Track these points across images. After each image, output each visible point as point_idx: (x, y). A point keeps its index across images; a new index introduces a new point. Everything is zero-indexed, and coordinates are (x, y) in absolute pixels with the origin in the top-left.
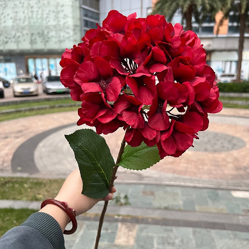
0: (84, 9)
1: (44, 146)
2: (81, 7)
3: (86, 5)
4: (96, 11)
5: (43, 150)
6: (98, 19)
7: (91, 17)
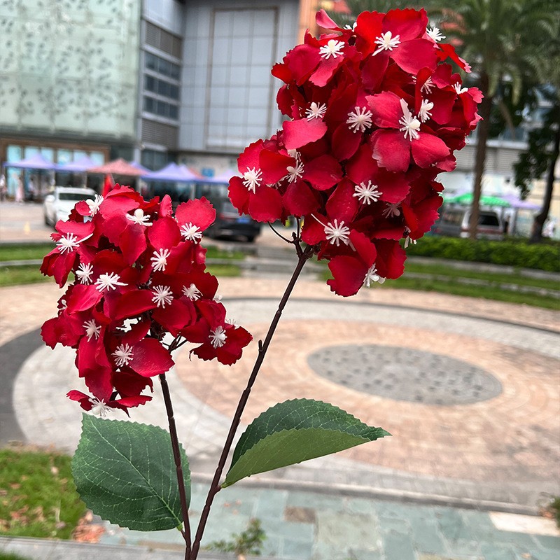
0: (148, 53)
2: (140, 49)
4: (174, 60)
5: (37, 378)
6: (177, 76)
7: (162, 71)
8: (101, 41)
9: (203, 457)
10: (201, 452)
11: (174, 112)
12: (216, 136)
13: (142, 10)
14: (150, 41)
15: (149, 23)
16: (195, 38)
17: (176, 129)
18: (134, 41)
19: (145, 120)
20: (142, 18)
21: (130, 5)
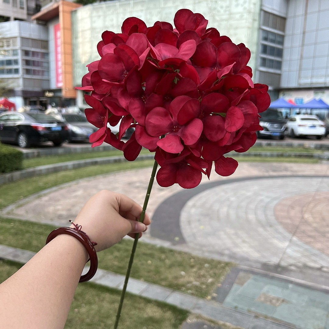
0: (264, 31)
1: (194, 206)
2: (260, 29)
3: (268, 26)
4: (280, 33)
5: (193, 211)
6: (282, 43)
7: (273, 41)
8: (236, 28)
9: (293, 268)
10: (291, 265)
11: (279, 65)
12: (306, 77)
13: (261, 5)
14: (266, 23)
15: (266, 12)
16: (295, 16)
17: (280, 75)
18: (256, 24)
19: (261, 72)
20: (261, 10)
21: (255, 4)
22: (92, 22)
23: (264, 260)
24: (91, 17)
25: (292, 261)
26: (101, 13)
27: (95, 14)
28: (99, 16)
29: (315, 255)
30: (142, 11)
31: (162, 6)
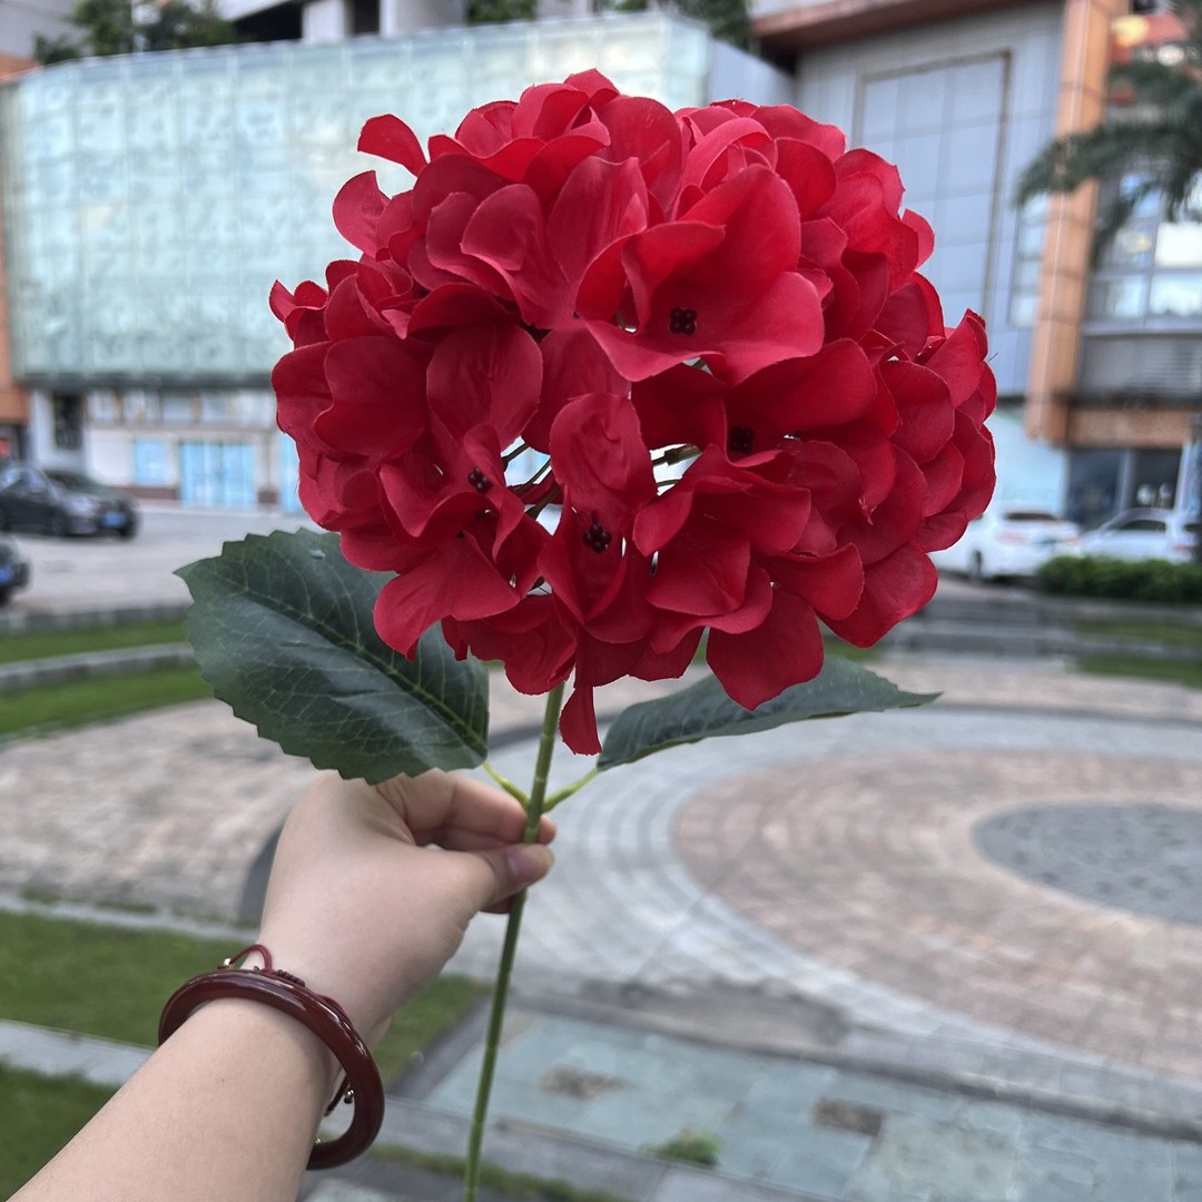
9: (677, 988)
22: (78, 131)
23: (592, 970)
24: (73, 111)
25: (680, 970)
26: (113, 97)
27: (88, 99)
28: (107, 111)
29: (755, 947)
30: (272, 97)
31: (350, 82)
